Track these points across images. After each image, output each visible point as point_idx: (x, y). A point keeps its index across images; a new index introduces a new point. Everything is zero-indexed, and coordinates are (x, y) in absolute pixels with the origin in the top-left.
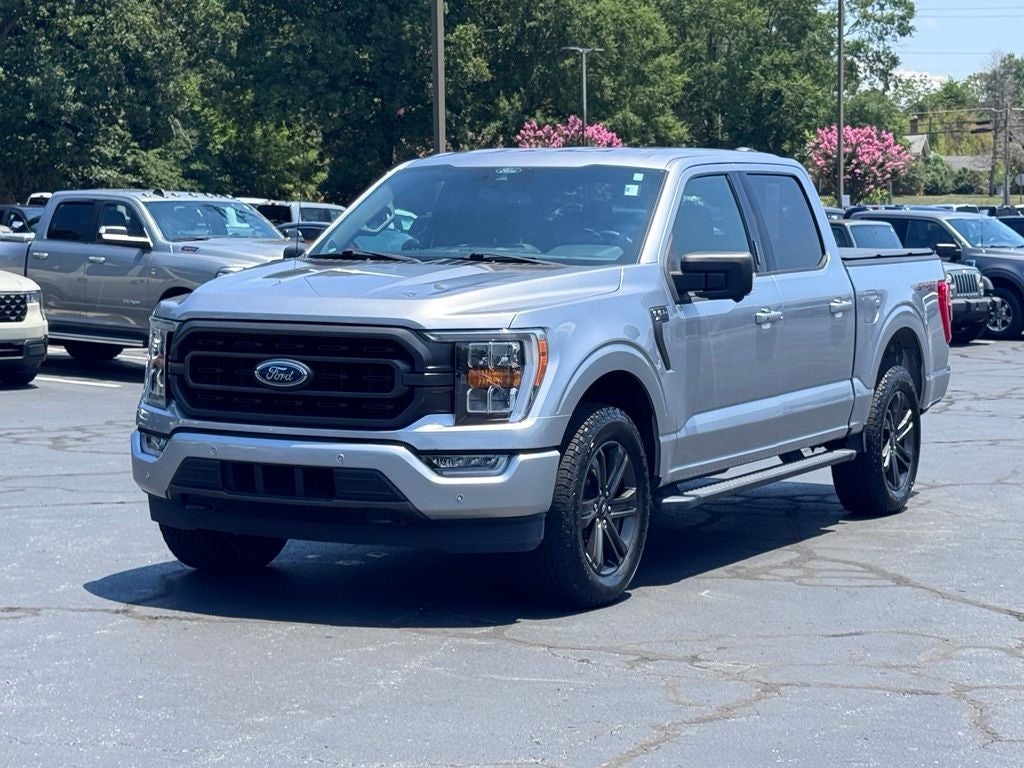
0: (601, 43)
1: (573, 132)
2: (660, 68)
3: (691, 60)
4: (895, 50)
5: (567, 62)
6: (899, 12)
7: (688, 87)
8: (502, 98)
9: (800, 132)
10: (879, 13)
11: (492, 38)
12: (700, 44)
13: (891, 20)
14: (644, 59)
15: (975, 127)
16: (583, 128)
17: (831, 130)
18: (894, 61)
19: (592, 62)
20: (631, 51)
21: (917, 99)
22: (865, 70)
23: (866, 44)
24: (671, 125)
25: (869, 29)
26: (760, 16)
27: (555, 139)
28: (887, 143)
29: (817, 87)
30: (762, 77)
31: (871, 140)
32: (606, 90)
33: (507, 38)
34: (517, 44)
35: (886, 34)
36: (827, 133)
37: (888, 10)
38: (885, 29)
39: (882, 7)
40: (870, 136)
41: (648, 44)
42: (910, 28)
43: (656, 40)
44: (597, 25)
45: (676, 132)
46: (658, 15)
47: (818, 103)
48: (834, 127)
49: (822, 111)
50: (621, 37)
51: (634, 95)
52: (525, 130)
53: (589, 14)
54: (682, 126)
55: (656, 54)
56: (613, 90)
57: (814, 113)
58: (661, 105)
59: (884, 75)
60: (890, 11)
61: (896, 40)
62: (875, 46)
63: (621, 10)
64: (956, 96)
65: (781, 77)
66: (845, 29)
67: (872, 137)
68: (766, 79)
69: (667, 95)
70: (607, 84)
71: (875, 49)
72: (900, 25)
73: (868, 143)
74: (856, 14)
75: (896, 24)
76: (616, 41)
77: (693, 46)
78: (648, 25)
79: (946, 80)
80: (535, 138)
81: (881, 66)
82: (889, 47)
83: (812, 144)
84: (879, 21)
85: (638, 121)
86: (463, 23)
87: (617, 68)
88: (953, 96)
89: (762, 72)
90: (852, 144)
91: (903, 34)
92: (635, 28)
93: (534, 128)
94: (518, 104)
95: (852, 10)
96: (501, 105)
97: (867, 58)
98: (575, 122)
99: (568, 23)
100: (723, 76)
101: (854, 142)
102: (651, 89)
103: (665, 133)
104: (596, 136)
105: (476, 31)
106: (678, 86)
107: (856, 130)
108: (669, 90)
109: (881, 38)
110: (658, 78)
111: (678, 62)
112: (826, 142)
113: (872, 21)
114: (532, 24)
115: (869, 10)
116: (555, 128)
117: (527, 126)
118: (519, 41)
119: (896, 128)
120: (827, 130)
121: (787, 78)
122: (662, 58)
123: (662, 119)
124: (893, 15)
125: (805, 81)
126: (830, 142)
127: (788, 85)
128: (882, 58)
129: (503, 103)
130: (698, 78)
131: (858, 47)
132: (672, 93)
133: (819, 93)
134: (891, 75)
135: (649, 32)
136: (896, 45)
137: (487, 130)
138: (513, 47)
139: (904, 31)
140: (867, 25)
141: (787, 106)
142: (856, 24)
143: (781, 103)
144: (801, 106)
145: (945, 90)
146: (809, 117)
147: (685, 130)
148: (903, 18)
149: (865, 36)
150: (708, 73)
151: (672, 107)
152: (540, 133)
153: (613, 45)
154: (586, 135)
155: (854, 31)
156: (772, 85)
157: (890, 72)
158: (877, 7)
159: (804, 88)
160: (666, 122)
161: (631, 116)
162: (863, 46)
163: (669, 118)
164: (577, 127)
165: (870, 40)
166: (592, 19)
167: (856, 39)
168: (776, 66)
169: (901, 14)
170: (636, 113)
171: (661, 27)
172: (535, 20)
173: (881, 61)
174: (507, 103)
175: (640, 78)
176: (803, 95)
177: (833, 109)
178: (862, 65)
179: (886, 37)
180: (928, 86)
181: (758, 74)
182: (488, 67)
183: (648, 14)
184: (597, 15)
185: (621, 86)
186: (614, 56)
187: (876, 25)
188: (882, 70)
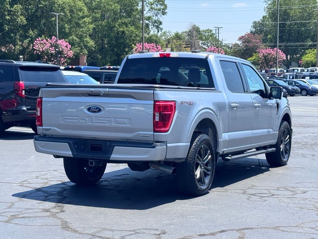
0: (64, 12)
1: (53, 42)
2: (85, 22)
3: (95, 20)
4: (161, 20)
5: (53, 19)
6: (162, 7)
7: (94, 29)
8: (31, 30)
9: (131, 45)
10: (156, 7)
11: (27, 10)
12: (98, 15)
13: (160, 10)
14: (79, 19)
15: (185, 46)
16: (57, 41)
17: (141, 44)
18: (161, 23)
19: (61, 19)
20: (75, 16)
21: (167, 38)
22: (151, 26)
23: (152, 17)
24: (89, 41)
25: (153, 12)
26: (118, 7)
27: (47, 44)
28: (159, 49)
29: (136, 31)
30: (118, 27)
31: (154, 48)
32: (66, 29)
33: (32, 10)
34: (35, 12)
35: (158, 14)
36: (139, 45)
37: (159, 7)
38: (158, 13)
39: (157, 5)
40: (153, 47)
41: (81, 14)
42: (166, 13)
43: (83, 13)
44: (63, 7)
45: (90, 44)
46: (84, 4)
47: (137, 36)
48: (142, 43)
49: (138, 38)
50: (71, 11)
51: (76, 31)
52: (37, 41)
53: (60, 3)
54: (92, 42)
55: (83, 17)
56: (69, 29)
57: (135, 39)
58: (85, 35)
59: (157, 27)
60: (160, 7)
61: (161, 16)
62: (155, 18)
63: (72, 2)
64: (179, 37)
65: (124, 26)
66: (145, 12)
67: (154, 47)
68: (120, 27)
69: (87, 31)
70: (67, 27)
71: (155, 19)
72: (163, 11)
73: (153, 49)
74: (149, 7)
75: (161, 11)
76: (70, 13)
77: (96, 16)
78: (81, 8)
79: (176, 32)
80: (40, 44)
81: (156, 24)
82: (159, 18)
83: (135, 49)
84: (156, 10)
85: (78, 40)
86: (16, 4)
87: (70, 21)
88: (178, 37)
89: (119, 25)
90: (147, 49)
91: (164, 14)
92: (76, 8)
93: (40, 40)
94: (36, 33)
95: (147, 6)
96: (30, 33)
97: (152, 22)
98: (54, 39)
99: (53, 5)
100: (106, 26)
101: (148, 48)
102: (82, 29)
103: (87, 44)
104: (61, 43)
105: (21, 7)
106: (91, 28)
107: (149, 44)
108: (88, 30)
109: (156, 15)
110: (84, 26)
111: (91, 21)
112: (139, 48)
113: (154, 10)
114: (41, 5)
115: (153, 6)
116: (47, 41)
117: (37, 39)
118: (36, 11)
119: (161, 44)
120: (139, 44)
121: (126, 27)
122: (85, 19)
123: (85, 39)
124: (160, 8)
125: (132, 28)
126: (140, 48)
127: (127, 29)
128: (157, 22)
129: (31, 32)
130: (97, 26)
131: (149, 18)
132: (89, 31)
133: (137, 32)
134: (160, 27)
135: (81, 10)
136: (161, 18)
137: (25, 41)
138: (34, 13)
139: (164, 13)
140: (152, 11)
141: (127, 36)
142: (149, 10)
143: (125, 35)
144: (131, 37)
145: (176, 35)
146: (134, 40)
147: (93, 43)
148: (163, 9)
149: (151, 15)
150: (101, 25)
151: (89, 36)
152: (42, 42)
153: (69, 14)
154: (58, 43)
155: (148, 13)
156: (121, 29)
157: (159, 26)
158: (155, 5)
159: (132, 30)
160: (87, 40)
161: (75, 38)
162: (151, 18)
163: (88, 39)
164: (55, 40)
165: (153, 16)
166: (61, 5)
167: (149, 15)
168: (123, 23)
169: (163, 8)
170: (77, 37)
171: (85, 9)
172: (42, 4)
173: (157, 23)
174: (32, 32)
175: (78, 25)
176: (132, 33)
177: (141, 38)
178: (150, 24)
179: (158, 15)
180: (170, 34)
181: (117, 25)
182: (25, 19)
183: (80, 4)
184: (63, 4)
185: (71, 28)
186: (69, 17)
187: (155, 11)
188: (157, 26)
